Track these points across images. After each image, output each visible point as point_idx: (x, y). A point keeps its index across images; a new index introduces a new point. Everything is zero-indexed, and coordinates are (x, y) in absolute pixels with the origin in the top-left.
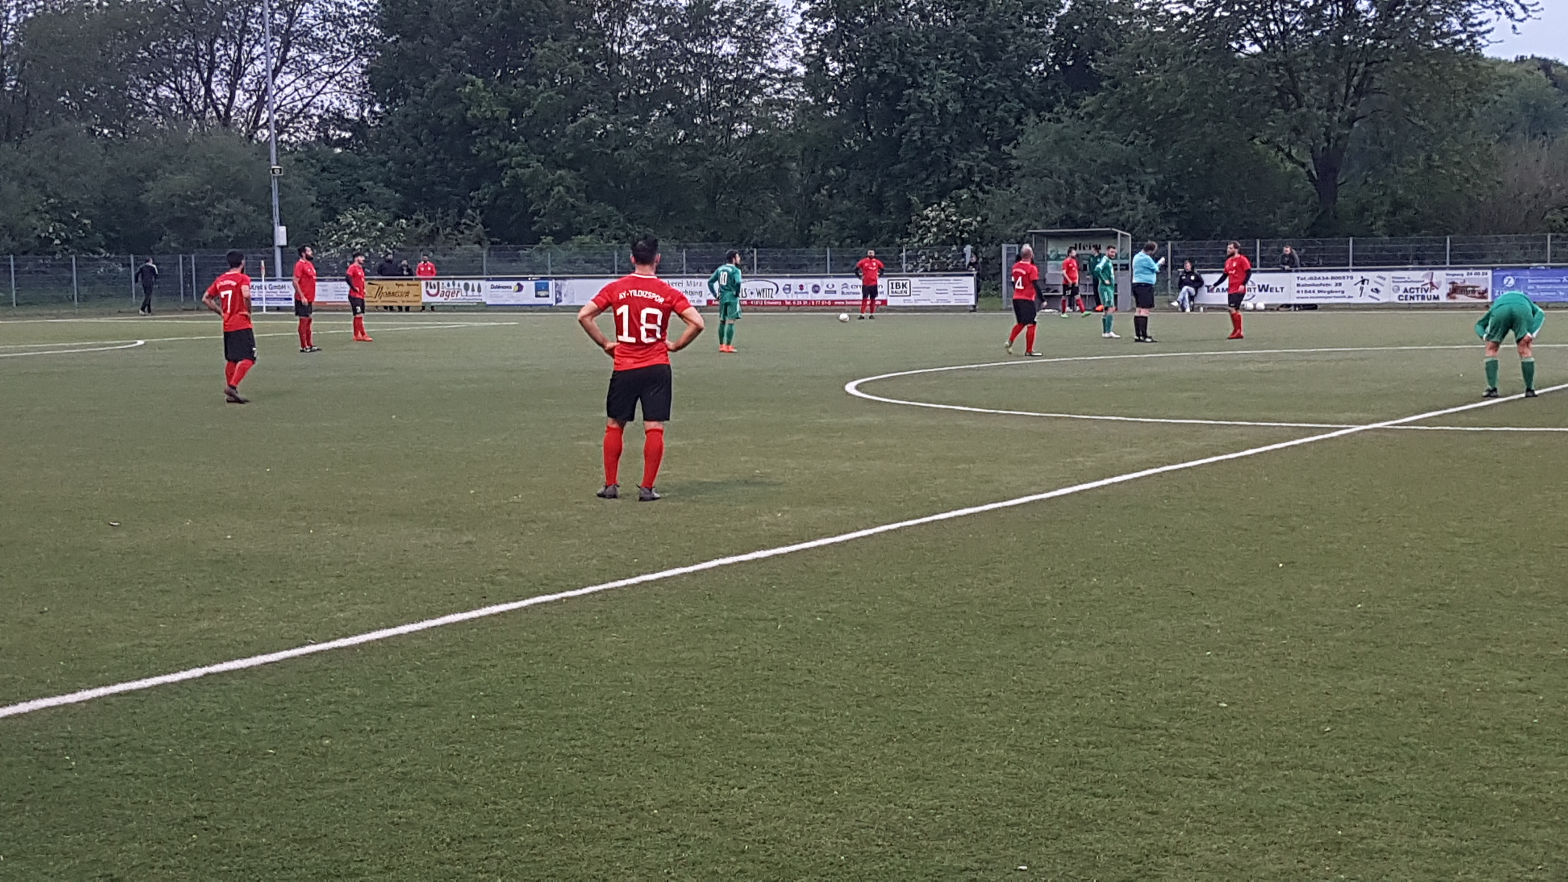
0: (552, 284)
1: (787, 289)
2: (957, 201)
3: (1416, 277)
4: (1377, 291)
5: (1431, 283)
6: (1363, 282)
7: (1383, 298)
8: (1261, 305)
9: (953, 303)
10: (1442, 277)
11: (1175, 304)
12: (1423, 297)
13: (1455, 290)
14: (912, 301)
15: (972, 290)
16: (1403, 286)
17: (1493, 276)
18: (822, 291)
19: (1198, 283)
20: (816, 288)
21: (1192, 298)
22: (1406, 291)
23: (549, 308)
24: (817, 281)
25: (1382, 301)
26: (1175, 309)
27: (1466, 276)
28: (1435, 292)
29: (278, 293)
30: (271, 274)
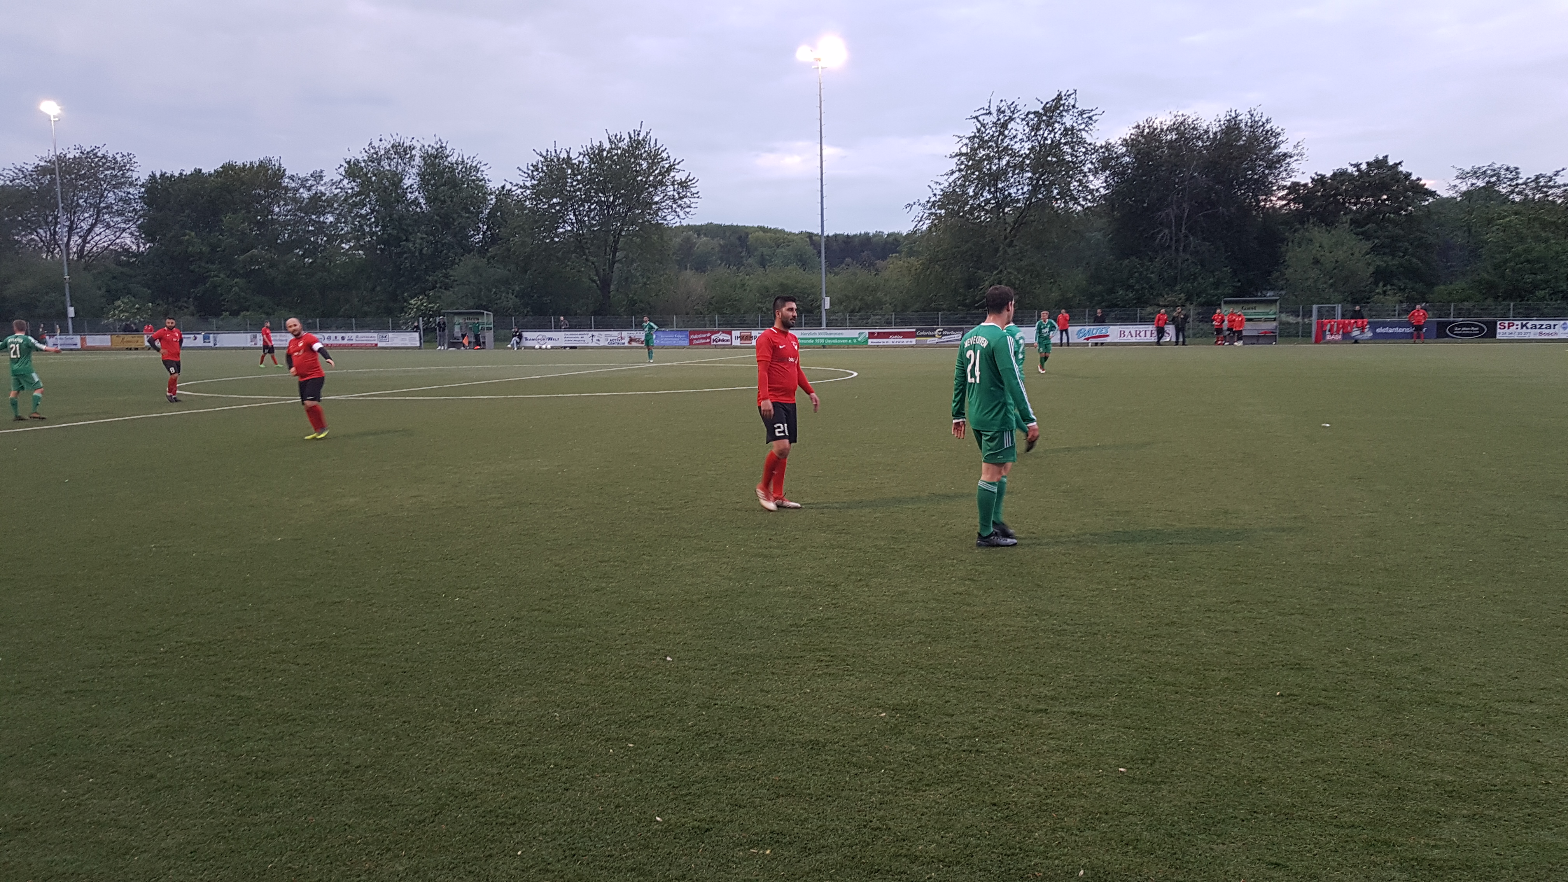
0: (211, 336)
2: (427, 296)
3: (613, 334)
4: (599, 340)
5: (622, 337)
6: (594, 336)
8: (549, 347)
9: (409, 345)
10: (626, 334)
11: (509, 346)
12: (620, 343)
13: (630, 340)
14: (389, 344)
15: (418, 339)
16: (609, 338)
19: (520, 337)
21: (517, 343)
22: (611, 340)
23: (210, 348)
25: (601, 345)
26: (509, 348)
28: (623, 341)
29: (70, 342)
30: (65, 331)
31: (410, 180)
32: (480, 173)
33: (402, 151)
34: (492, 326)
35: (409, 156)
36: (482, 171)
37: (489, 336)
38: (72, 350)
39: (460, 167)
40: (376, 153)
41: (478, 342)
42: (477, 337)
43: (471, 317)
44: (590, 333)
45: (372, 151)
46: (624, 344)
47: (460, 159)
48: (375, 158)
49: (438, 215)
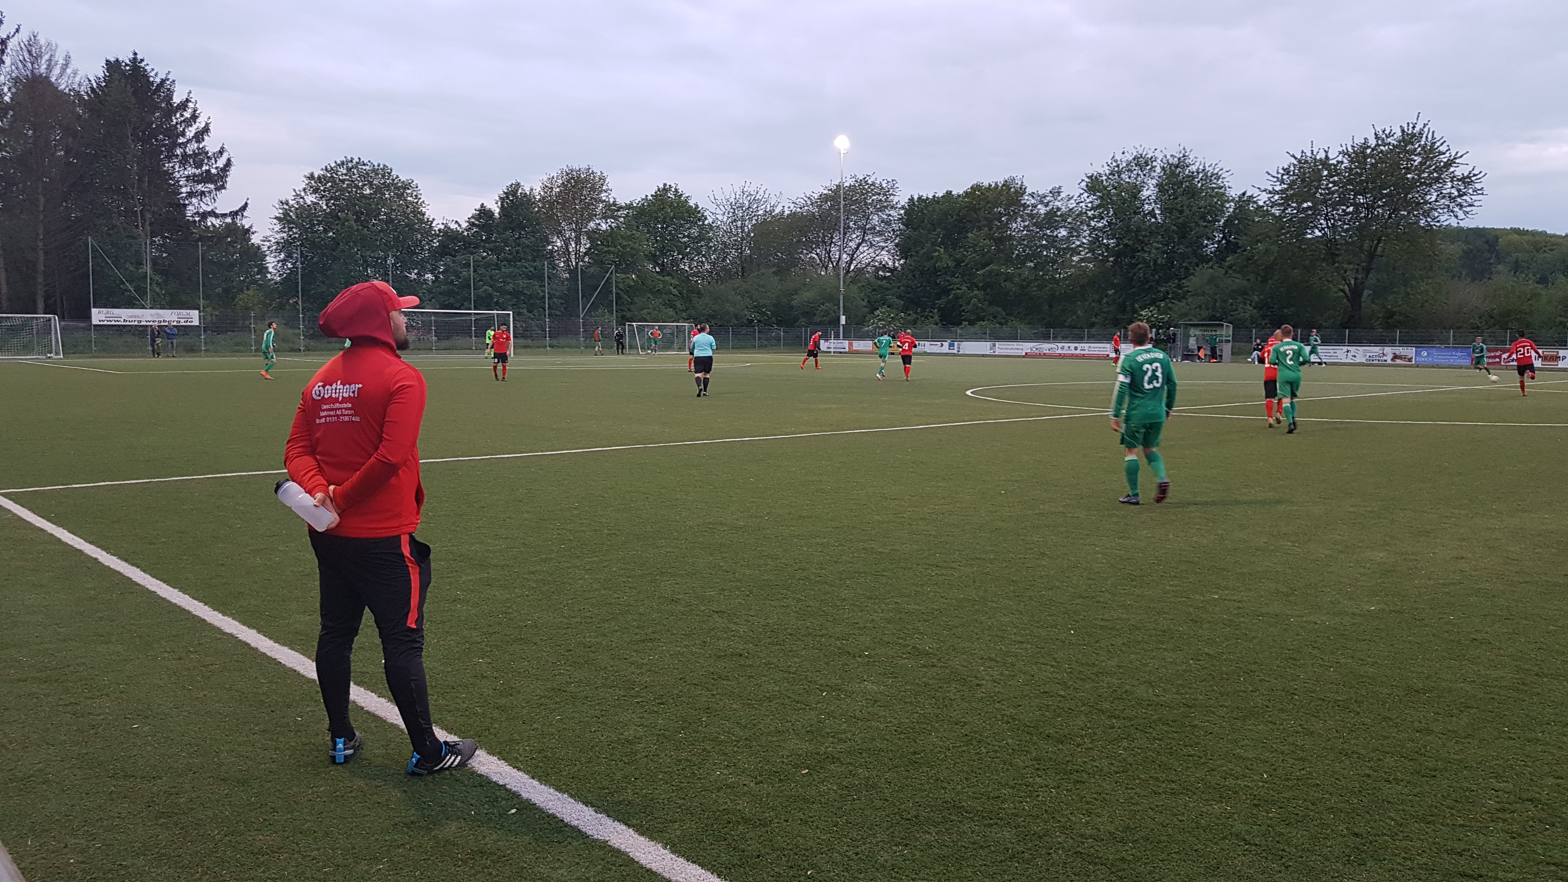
0: (956, 343)
1: (1063, 348)
2: (1159, 307)
3: (1376, 350)
4: (1355, 356)
5: (1383, 354)
6: (1348, 352)
7: (1358, 360)
10: (1389, 350)
12: (1379, 360)
13: (1395, 357)
16: (1368, 354)
17: (1416, 351)
18: (1079, 349)
20: (1076, 349)
22: (1370, 357)
23: (954, 355)
24: (1077, 345)
26: (1250, 363)
27: (1401, 350)
28: (1385, 358)
29: (840, 345)
30: (837, 337)
31: (1149, 191)
32: (1221, 180)
33: (1142, 163)
34: (1230, 338)
35: (1149, 167)
36: (1224, 178)
37: (1227, 349)
38: (840, 353)
39: (1201, 175)
40: (1118, 166)
41: (1214, 355)
42: (1213, 350)
43: (1208, 329)
44: (1345, 348)
45: (1115, 164)
46: (1386, 361)
47: (1201, 167)
48: (1117, 172)
49: (1174, 225)
